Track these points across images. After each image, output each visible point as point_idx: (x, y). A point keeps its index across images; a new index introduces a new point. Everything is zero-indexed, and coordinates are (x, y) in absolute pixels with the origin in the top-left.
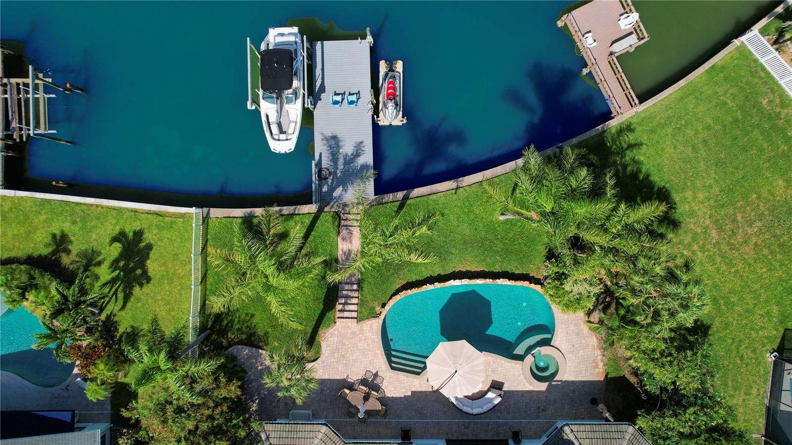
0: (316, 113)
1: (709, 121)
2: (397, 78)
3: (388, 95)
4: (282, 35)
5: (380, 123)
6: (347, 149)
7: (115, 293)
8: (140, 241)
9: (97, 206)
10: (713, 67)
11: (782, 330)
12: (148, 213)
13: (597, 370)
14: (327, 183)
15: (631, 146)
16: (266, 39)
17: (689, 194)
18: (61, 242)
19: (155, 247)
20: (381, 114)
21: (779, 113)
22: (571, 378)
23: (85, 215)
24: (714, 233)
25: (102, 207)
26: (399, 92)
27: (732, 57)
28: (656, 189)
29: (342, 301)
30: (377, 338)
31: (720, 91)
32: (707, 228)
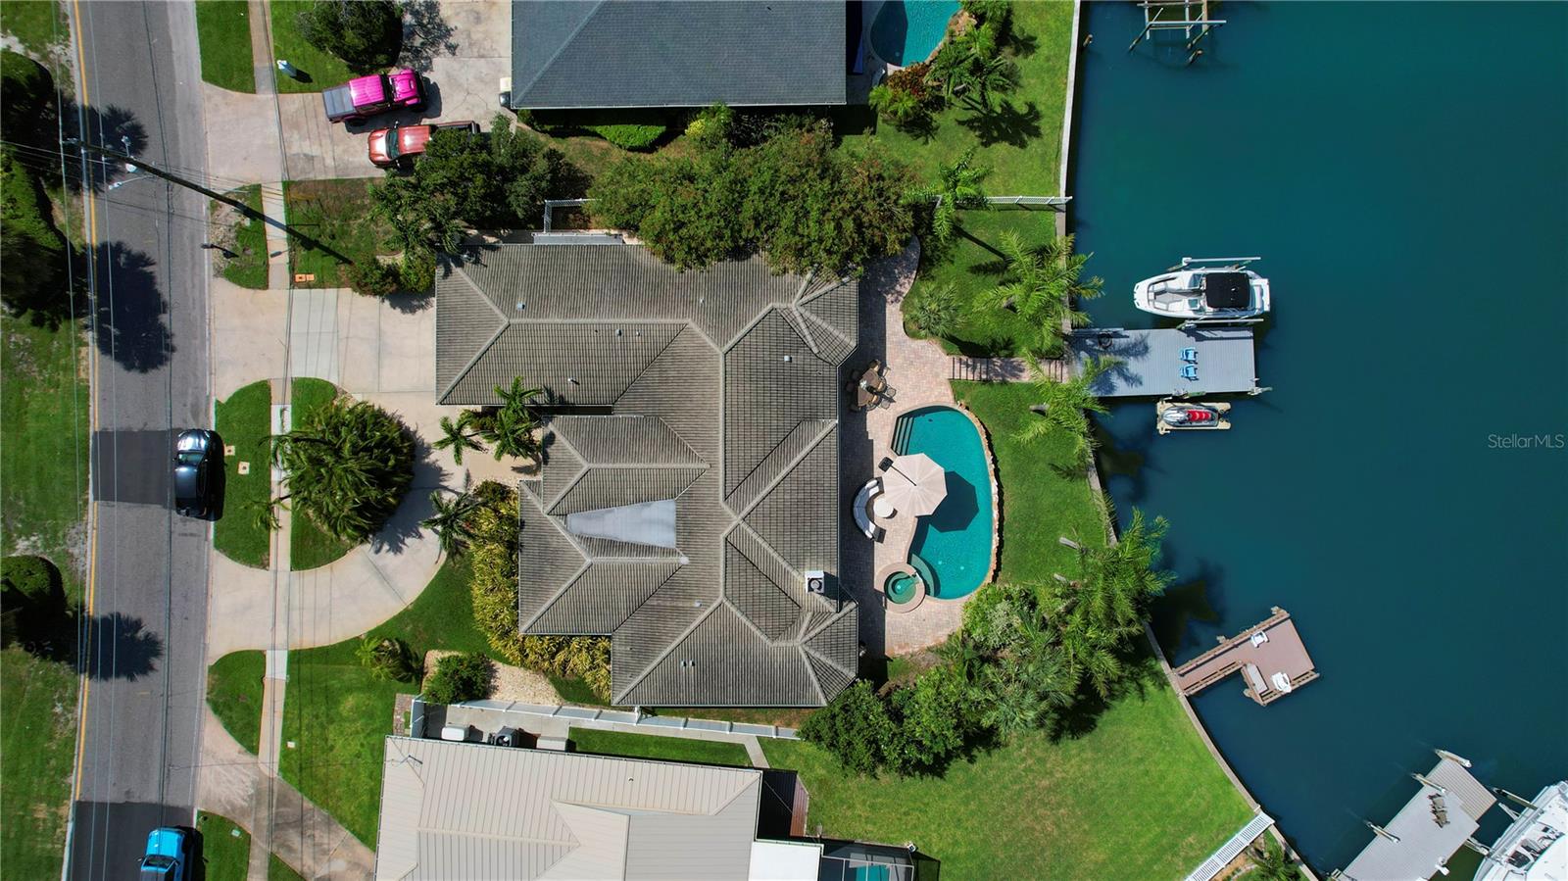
0: (1173, 332)
1: (1170, 778)
2: (1212, 423)
3: (1193, 413)
4: (1262, 294)
5: (1159, 404)
6: (1134, 366)
7: (973, 108)
8: (1030, 135)
9: (1066, 84)
10: (1229, 782)
11: (938, 858)
12: (1060, 143)
13: (896, 648)
14: (1096, 344)
15: (1141, 688)
16: (1257, 276)
17: (1089, 754)
18: (1027, 46)
19: (1023, 151)
20: (1169, 405)
21: (1178, 855)
22: (887, 619)
23: (1056, 71)
24: (1045, 783)
25: (1065, 89)
26: (1196, 426)
27: (1240, 804)
28: (1095, 717)
29: (970, 362)
30: (931, 402)
31: (1203, 790)
32: (1051, 774)
